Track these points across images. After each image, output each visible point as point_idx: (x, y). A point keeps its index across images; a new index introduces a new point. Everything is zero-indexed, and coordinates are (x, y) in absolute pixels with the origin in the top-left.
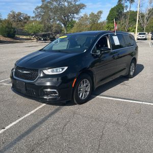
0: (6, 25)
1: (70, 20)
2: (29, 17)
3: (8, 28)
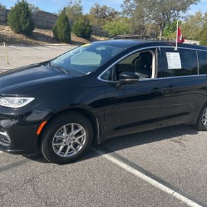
0: (82, 21)
1: (171, 20)
2: (116, 13)
3: (84, 25)
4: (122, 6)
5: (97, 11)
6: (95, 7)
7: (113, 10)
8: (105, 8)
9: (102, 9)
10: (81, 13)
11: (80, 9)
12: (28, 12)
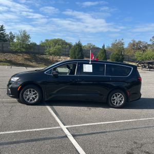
4: (151, 40)
5: (134, 45)
6: (132, 42)
7: (147, 43)
8: (140, 42)
9: (138, 43)
10: (123, 47)
11: (123, 44)
12: (81, 49)
